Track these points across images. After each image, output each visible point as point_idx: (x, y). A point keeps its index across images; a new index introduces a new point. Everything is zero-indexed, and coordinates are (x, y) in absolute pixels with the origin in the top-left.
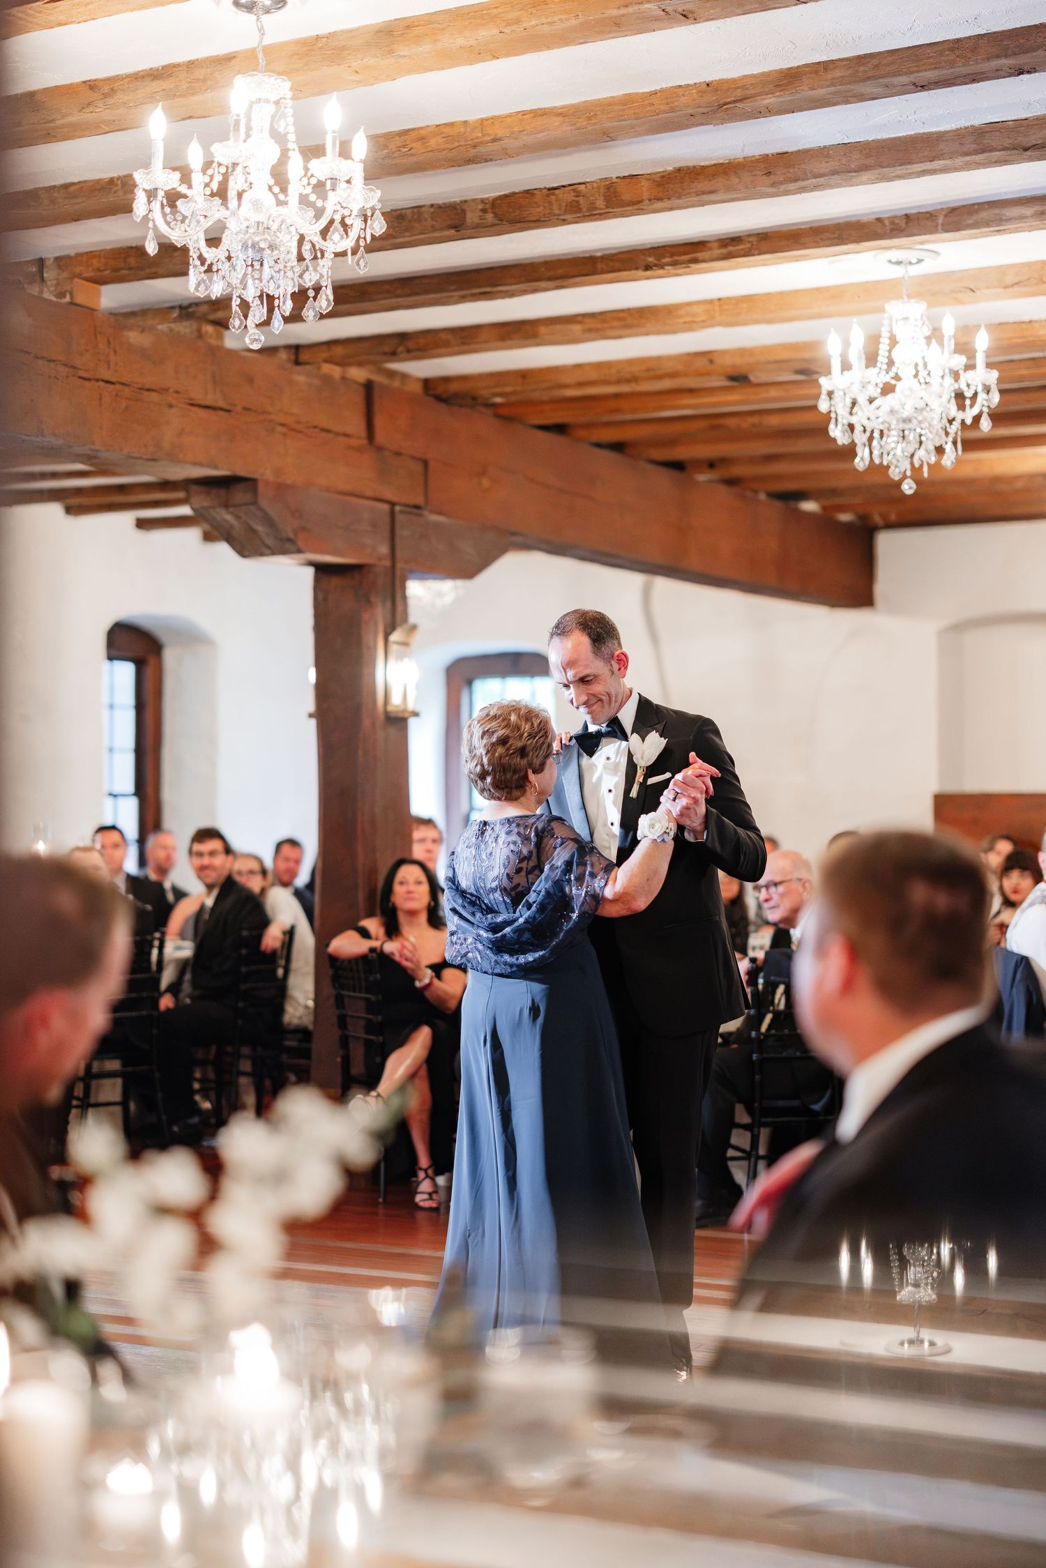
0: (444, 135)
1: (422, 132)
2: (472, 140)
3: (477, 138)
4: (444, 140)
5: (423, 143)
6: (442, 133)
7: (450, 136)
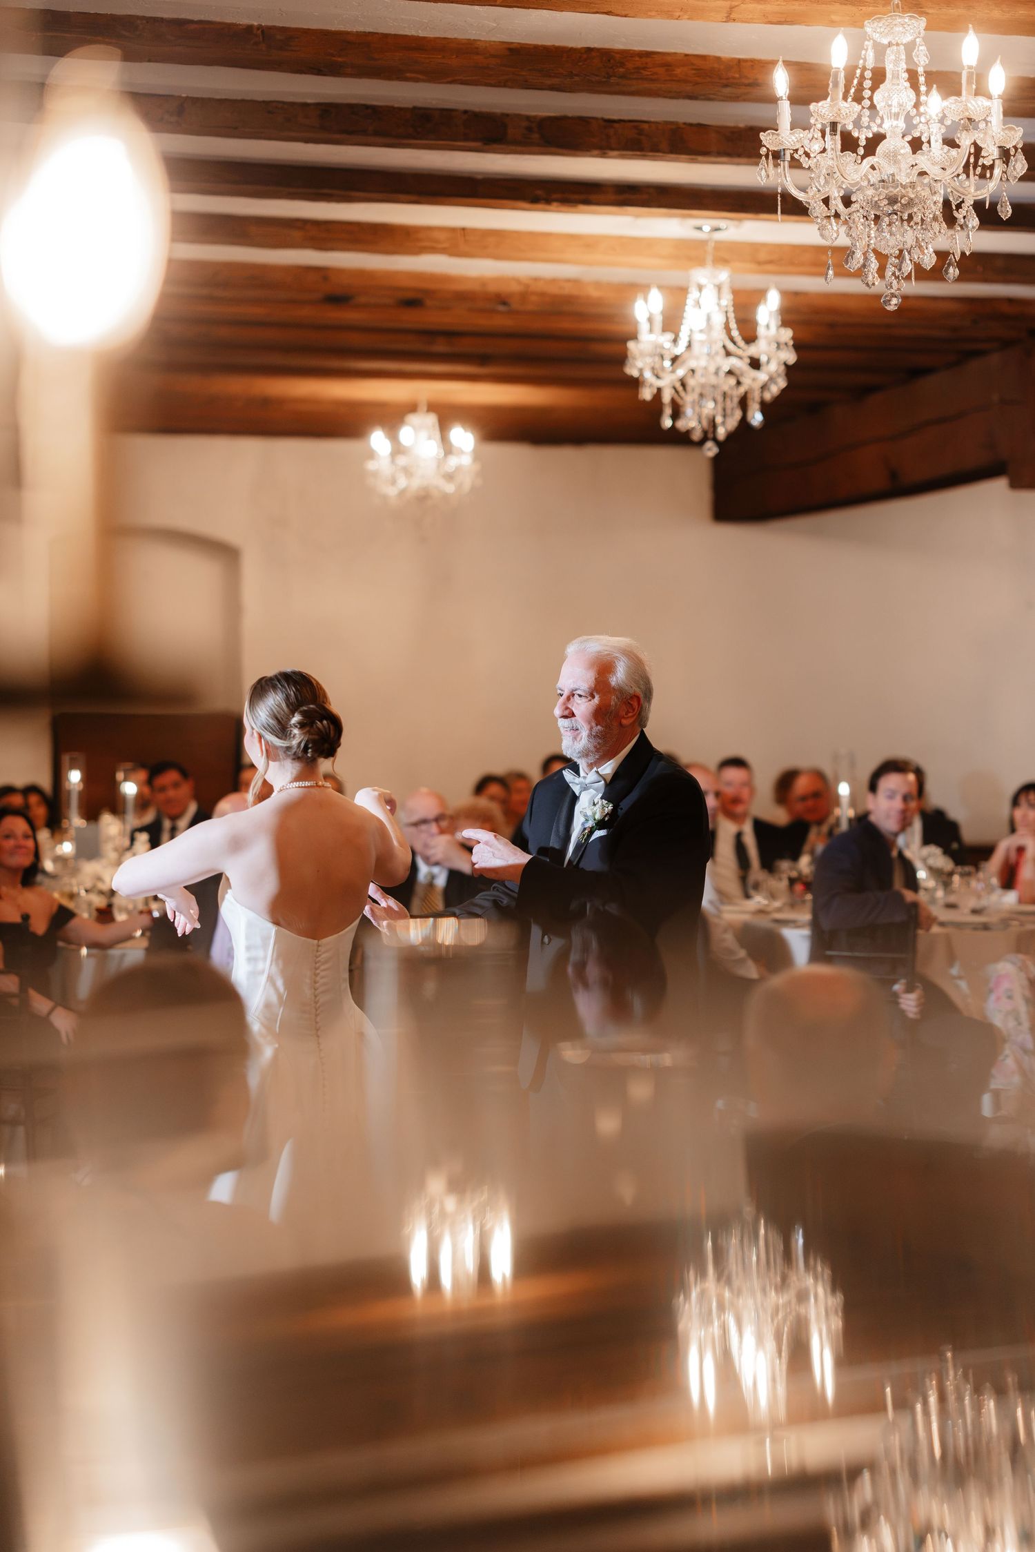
0: (694, 67)
1: (669, 58)
2: (727, 79)
3: (734, 78)
4: (694, 72)
5: (667, 70)
6: (693, 64)
7: (702, 69)
